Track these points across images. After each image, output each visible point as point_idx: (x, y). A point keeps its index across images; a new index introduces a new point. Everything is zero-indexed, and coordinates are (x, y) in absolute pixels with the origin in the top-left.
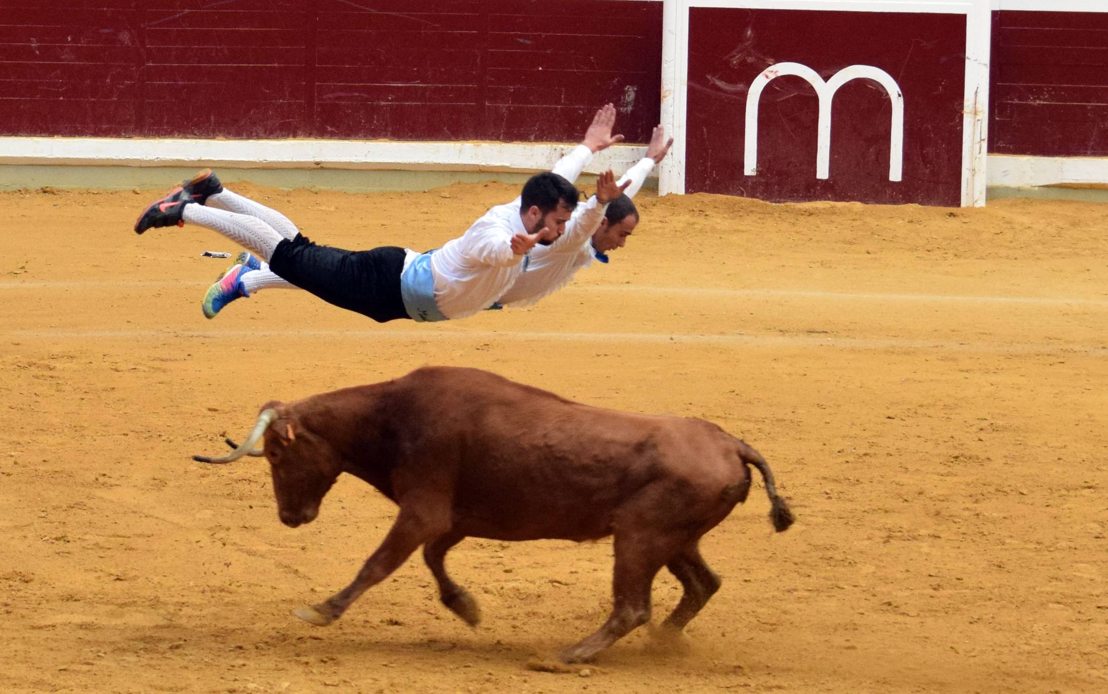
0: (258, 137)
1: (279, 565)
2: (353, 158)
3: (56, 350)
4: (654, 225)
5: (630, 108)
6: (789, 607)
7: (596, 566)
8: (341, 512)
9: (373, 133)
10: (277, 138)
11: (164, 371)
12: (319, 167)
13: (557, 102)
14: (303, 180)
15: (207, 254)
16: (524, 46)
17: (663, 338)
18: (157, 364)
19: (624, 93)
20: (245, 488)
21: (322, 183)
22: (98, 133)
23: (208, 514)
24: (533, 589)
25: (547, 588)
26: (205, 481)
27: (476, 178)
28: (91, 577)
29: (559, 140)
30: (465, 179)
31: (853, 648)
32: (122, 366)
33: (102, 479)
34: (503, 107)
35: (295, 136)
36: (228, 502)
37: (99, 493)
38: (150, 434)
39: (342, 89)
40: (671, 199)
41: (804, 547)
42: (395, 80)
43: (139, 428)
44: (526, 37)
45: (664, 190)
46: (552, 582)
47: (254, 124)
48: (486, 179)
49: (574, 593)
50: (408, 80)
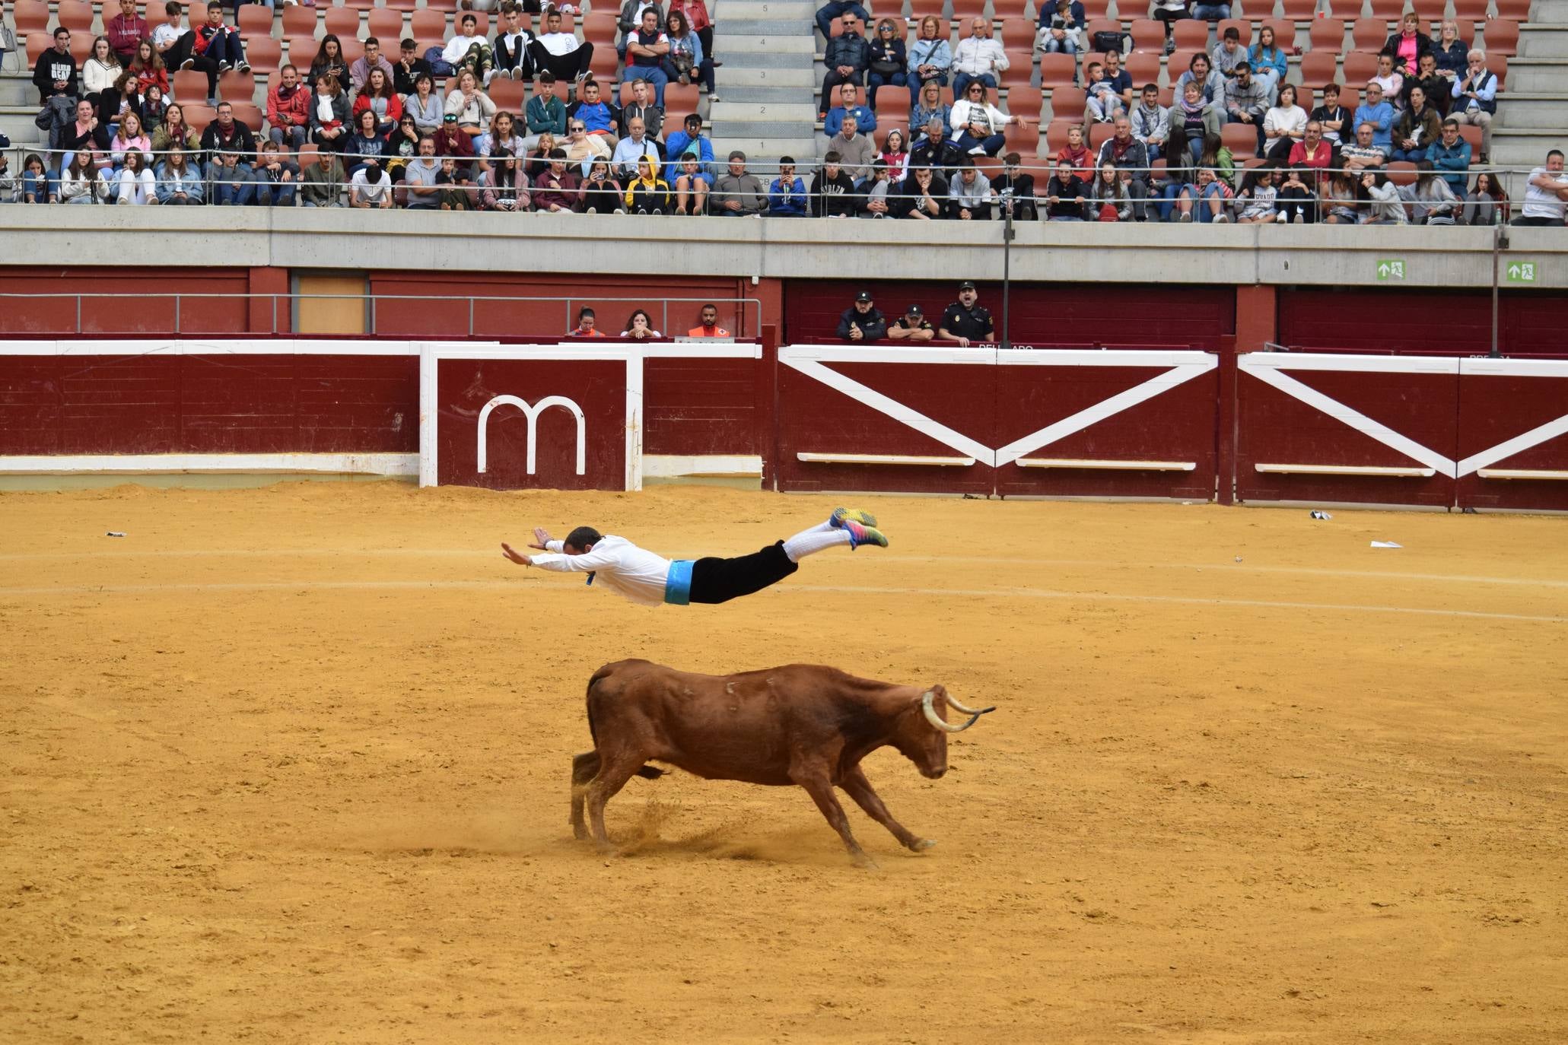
0: (143, 453)
1: (165, 746)
2: (214, 466)
3: (6, 602)
4: (417, 508)
5: (399, 428)
6: (515, 766)
7: (384, 741)
8: (207, 709)
9: (222, 449)
10: (157, 453)
11: (82, 615)
12: (186, 473)
13: (349, 424)
14: (175, 482)
15: (110, 534)
16: (324, 387)
17: (425, 584)
18: (77, 610)
19: (394, 418)
20: (141, 693)
21: (188, 484)
22: (31, 452)
23: (115, 712)
24: (341, 758)
25: (350, 757)
26: (112, 690)
27: (293, 479)
28: (34, 758)
29: (351, 451)
30: (286, 479)
31: (560, 792)
32: (52, 612)
33: (40, 691)
34: (312, 429)
35: (169, 452)
36: (128, 704)
37: (38, 700)
38: (72, 659)
39: (201, 419)
40: (428, 490)
41: (525, 724)
42: (237, 412)
43: (65, 655)
44: (326, 381)
45: (423, 484)
46: (353, 753)
47: (140, 444)
48: (301, 478)
49: (369, 761)
50: (247, 412)
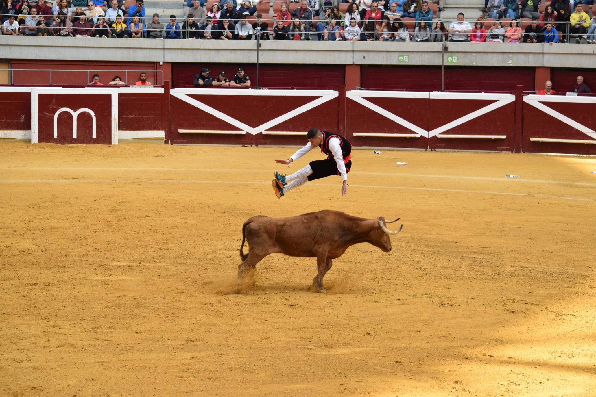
4: (30, 151)
5: (23, 121)
6: (70, 250)
7: (18, 242)
13: (3, 119)
17: (33, 181)
19: (21, 117)
25: (5, 248)
29: (4, 129)
31: (87, 261)
40: (35, 145)
41: (73, 235)
45: (33, 142)
46: (6, 246)
49: (12, 249)
